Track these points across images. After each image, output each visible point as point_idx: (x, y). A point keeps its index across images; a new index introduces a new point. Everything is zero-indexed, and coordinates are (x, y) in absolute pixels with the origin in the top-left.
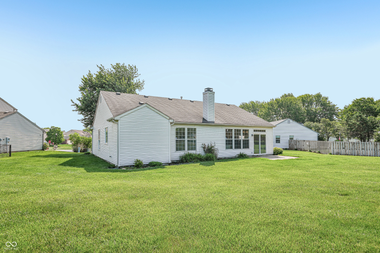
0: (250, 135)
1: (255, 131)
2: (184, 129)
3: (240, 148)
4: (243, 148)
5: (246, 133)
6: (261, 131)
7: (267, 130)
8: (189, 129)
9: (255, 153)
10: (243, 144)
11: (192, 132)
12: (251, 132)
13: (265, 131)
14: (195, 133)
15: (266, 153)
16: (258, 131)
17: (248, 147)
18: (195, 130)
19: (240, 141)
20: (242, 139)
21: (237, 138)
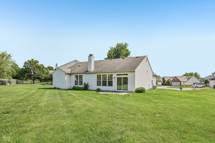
0: (113, 78)
1: (117, 75)
2: (78, 76)
3: (106, 86)
5: (111, 77)
6: (123, 75)
7: (129, 74)
8: (79, 76)
9: (117, 90)
10: (108, 83)
11: (81, 77)
12: (115, 76)
13: (127, 75)
14: (82, 78)
15: (127, 90)
16: (121, 75)
17: (112, 85)
18: (82, 76)
19: (106, 81)
20: (107, 80)
21: (104, 79)
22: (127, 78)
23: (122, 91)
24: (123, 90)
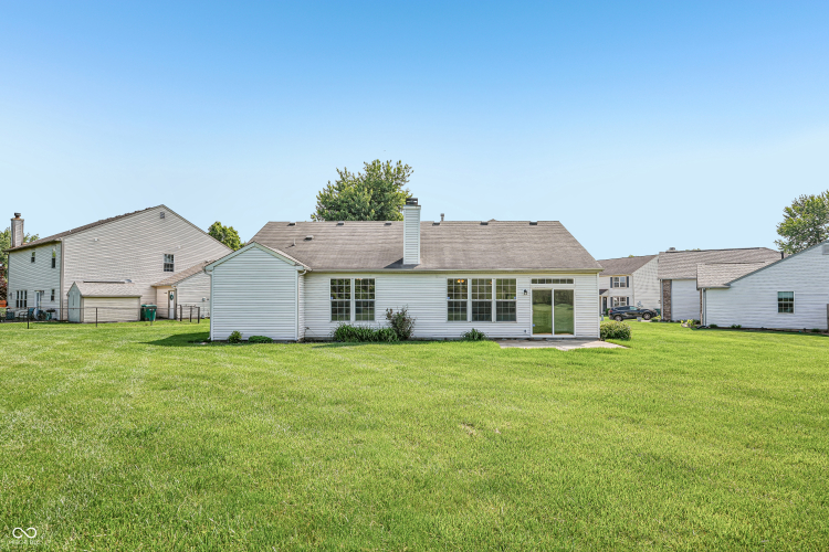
0: (519, 292)
1: (534, 281)
2: (348, 282)
4: (498, 319)
5: (507, 287)
6: (557, 281)
7: (577, 279)
8: (358, 282)
9: (534, 333)
10: (498, 312)
11: (367, 287)
12: (524, 284)
13: (571, 281)
14: (373, 290)
15: (572, 333)
16: (549, 281)
17: (513, 319)
18: (372, 282)
19: (490, 303)
20: (494, 300)
21: (481, 296)
22: (572, 291)
23: (554, 336)
24: (556, 333)
